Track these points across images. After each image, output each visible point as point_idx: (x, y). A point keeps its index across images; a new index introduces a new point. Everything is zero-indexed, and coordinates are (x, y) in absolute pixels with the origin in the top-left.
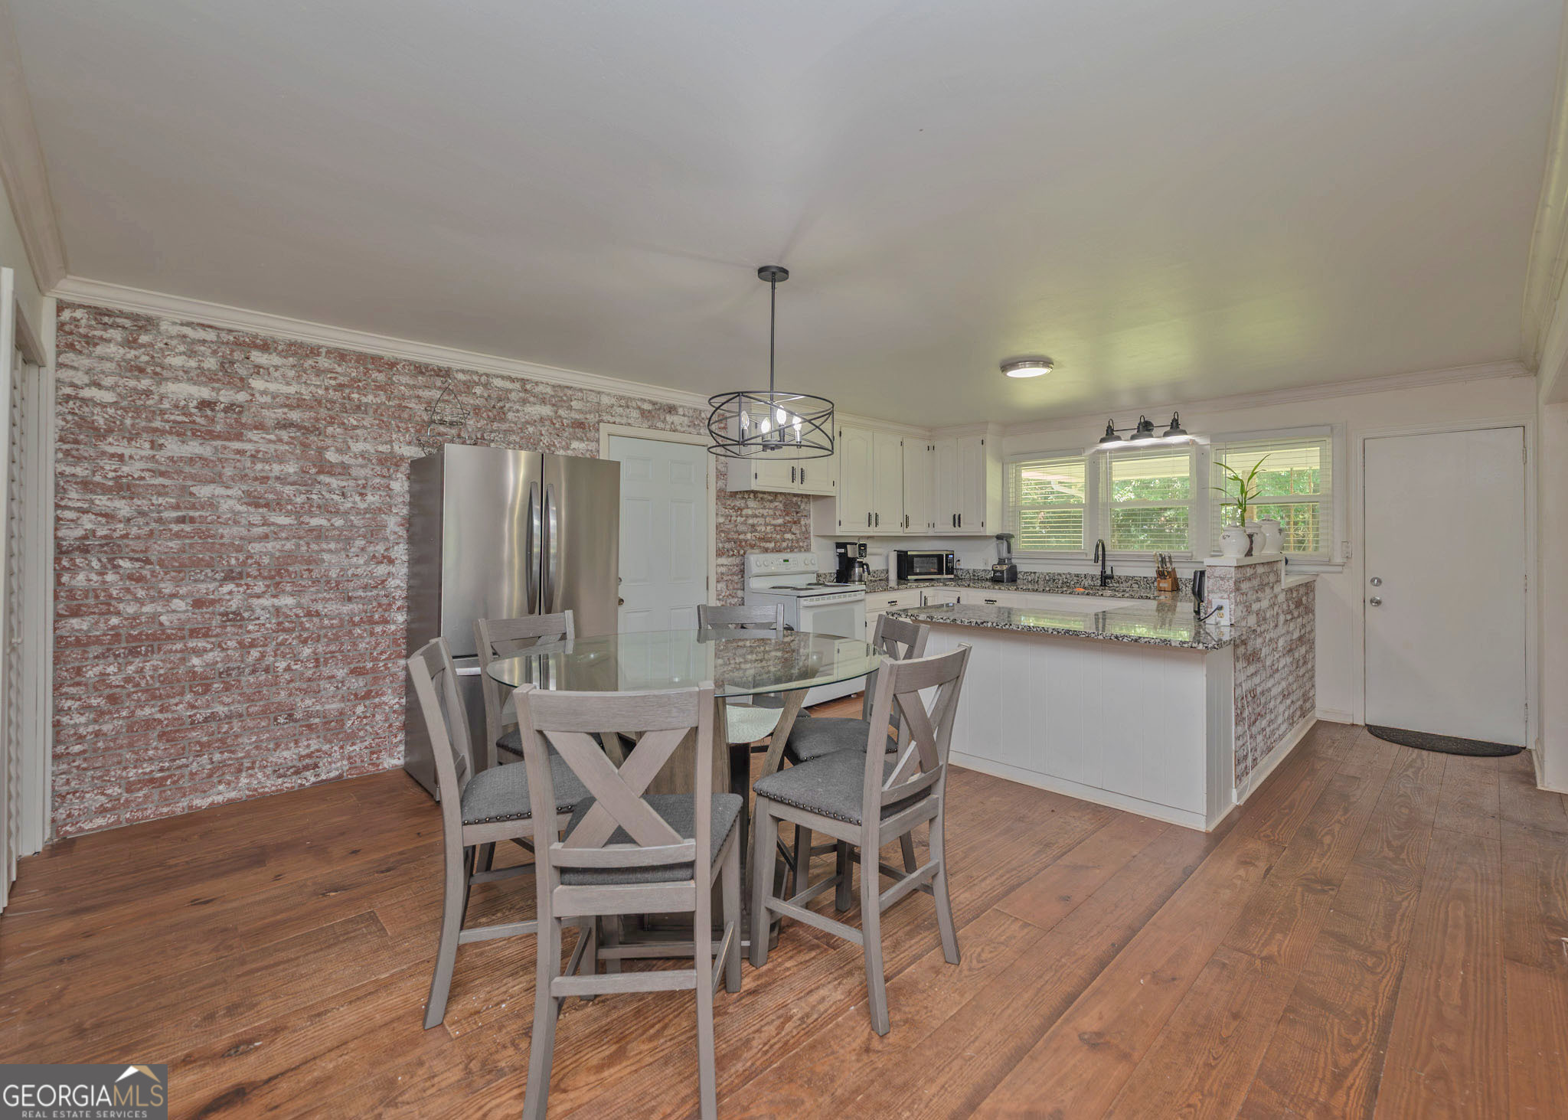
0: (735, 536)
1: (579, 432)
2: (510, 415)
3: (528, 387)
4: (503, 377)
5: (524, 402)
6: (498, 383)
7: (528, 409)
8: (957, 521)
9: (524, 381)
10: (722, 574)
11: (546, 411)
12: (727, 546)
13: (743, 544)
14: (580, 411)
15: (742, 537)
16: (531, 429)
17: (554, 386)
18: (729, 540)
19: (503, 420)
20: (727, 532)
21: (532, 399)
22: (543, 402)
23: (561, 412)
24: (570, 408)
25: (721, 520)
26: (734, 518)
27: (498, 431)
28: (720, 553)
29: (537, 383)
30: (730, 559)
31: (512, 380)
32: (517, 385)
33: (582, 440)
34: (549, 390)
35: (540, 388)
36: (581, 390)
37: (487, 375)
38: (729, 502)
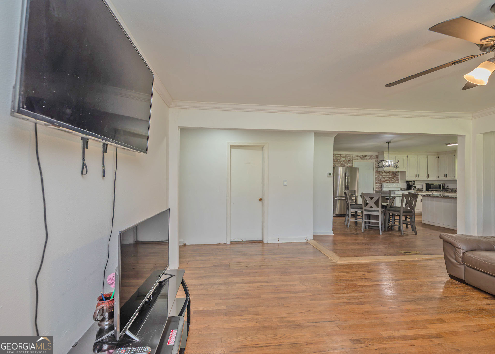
0: (380, 180)
1: (349, 162)
2: (339, 161)
3: (341, 156)
4: (338, 155)
5: (341, 158)
6: (337, 156)
7: (341, 159)
8: (446, 176)
9: (340, 155)
10: (377, 187)
11: (344, 159)
12: (378, 182)
13: (382, 181)
14: (349, 158)
15: (381, 180)
16: (342, 162)
17: (345, 155)
18: (378, 181)
19: (338, 161)
20: (378, 179)
21: (342, 157)
22: (343, 158)
23: (346, 159)
24: (348, 158)
25: (377, 177)
26: (379, 176)
27: (337, 163)
28: (376, 183)
29: (342, 155)
30: (379, 184)
31: (339, 155)
32: (340, 156)
33: (350, 163)
34: (344, 156)
35: (343, 156)
36: (349, 155)
37: (335, 155)
38: (378, 173)
